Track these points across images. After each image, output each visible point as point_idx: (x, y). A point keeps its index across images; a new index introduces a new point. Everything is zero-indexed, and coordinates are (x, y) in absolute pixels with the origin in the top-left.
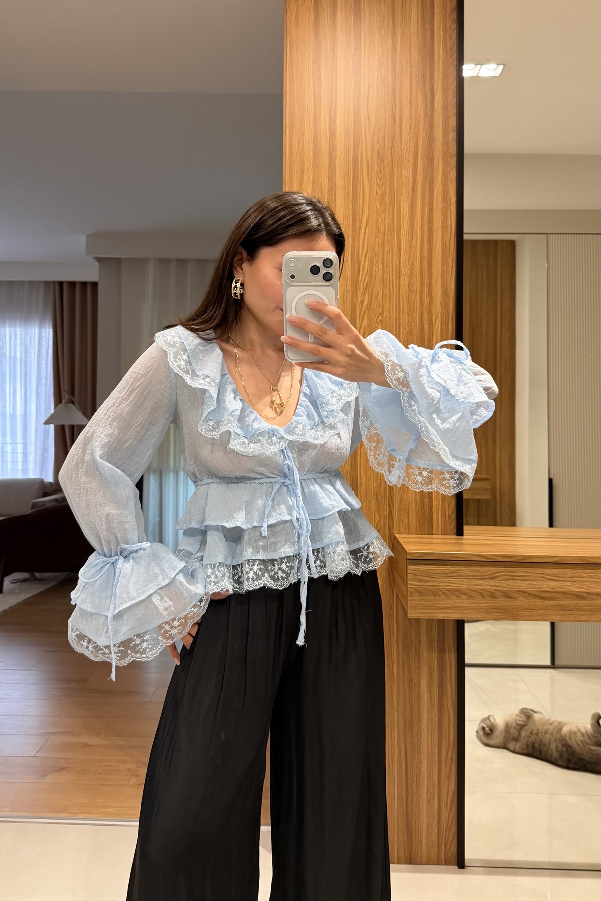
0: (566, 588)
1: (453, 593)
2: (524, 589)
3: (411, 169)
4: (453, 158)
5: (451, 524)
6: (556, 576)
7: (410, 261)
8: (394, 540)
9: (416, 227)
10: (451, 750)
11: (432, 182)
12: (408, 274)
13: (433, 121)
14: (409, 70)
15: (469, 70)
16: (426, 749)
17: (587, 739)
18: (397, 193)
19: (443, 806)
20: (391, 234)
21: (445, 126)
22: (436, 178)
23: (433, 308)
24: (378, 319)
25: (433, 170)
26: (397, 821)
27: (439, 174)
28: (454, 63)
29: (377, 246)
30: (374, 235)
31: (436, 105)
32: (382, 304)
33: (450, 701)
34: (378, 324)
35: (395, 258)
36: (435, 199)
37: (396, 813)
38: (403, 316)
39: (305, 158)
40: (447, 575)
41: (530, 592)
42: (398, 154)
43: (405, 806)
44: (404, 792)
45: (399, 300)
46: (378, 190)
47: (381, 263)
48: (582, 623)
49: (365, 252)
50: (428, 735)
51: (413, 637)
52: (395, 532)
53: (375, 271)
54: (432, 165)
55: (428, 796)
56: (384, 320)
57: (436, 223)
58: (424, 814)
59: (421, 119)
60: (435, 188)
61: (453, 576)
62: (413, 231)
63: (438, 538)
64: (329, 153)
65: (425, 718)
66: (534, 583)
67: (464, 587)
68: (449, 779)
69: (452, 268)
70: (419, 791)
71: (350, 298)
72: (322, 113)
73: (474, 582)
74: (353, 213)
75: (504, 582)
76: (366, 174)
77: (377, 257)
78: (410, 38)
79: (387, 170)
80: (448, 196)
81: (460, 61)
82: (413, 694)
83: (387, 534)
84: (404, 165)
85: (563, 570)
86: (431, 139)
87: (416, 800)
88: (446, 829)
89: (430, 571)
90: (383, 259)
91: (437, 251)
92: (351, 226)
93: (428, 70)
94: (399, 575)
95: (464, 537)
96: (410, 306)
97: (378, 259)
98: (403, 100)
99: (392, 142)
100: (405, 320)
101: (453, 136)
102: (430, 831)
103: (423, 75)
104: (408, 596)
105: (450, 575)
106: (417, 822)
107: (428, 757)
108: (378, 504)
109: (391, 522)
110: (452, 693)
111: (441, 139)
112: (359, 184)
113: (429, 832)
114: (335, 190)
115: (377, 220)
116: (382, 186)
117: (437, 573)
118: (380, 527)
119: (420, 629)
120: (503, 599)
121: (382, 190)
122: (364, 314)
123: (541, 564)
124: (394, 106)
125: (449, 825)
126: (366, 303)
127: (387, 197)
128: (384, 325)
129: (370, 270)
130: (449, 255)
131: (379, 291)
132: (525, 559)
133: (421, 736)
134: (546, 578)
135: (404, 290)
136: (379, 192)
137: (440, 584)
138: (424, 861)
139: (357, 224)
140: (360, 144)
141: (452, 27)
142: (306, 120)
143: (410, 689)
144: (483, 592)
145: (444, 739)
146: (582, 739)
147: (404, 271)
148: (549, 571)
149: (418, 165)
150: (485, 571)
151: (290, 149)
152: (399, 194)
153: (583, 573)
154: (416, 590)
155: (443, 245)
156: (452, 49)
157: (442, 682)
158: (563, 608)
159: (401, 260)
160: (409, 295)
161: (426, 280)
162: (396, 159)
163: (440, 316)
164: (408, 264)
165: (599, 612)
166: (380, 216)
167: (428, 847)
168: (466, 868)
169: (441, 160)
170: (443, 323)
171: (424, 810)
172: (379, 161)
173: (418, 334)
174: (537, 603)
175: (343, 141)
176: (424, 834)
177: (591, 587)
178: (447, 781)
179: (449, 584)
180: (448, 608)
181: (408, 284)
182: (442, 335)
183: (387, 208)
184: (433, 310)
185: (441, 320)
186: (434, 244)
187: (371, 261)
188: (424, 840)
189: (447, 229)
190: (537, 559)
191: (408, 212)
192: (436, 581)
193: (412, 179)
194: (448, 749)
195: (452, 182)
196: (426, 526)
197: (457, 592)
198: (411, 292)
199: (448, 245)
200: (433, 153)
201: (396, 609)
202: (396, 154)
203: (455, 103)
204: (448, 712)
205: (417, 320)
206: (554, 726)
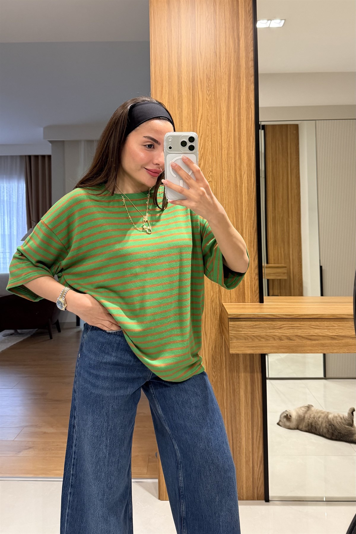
0: (324, 333)
1: (257, 338)
2: (299, 334)
3: (227, 84)
4: (252, 77)
5: (256, 296)
6: (318, 326)
7: (228, 140)
8: (222, 306)
9: (230, 119)
11: (239, 91)
12: (227, 147)
13: (239, 55)
14: (224, 25)
15: (261, 24)
16: (244, 431)
18: (219, 98)
19: (255, 464)
20: (216, 123)
21: (247, 58)
22: (242, 89)
24: (210, 175)
25: (240, 84)
27: (244, 86)
28: (251, 20)
29: (208, 131)
30: (206, 124)
31: (241, 46)
32: (212, 166)
33: (258, 402)
34: (210, 178)
35: (219, 138)
36: (242, 102)
38: (224, 172)
39: (163, 79)
40: (252, 327)
41: (303, 336)
45: (222, 163)
46: (208, 97)
47: (210, 141)
48: (334, 354)
49: (201, 135)
50: (245, 423)
51: (235, 364)
52: (223, 301)
53: (207, 146)
54: (240, 81)
55: (246, 459)
56: (213, 175)
57: (242, 117)
58: (244, 470)
59: (232, 54)
60: (242, 95)
61: (256, 328)
62: (229, 121)
63: (248, 305)
64: (178, 76)
65: (243, 412)
66: (306, 330)
67: (263, 334)
68: (258, 448)
70: (241, 456)
72: (173, 52)
73: (269, 331)
74: (192, 112)
75: (287, 330)
76: (200, 88)
77: (208, 137)
78: (224, 5)
79: (213, 85)
80: (249, 100)
81: (255, 20)
82: (236, 398)
83: (218, 303)
84: (223, 82)
85: (322, 322)
86: (238, 66)
88: (258, 478)
89: (242, 325)
90: (212, 138)
91: (243, 133)
93: (235, 24)
94: (225, 327)
95: (264, 304)
96: (228, 166)
97: (209, 138)
98: (221, 43)
99: (215, 67)
100: (226, 175)
101: (251, 63)
103: (233, 28)
104: (230, 340)
105: (254, 327)
106: (240, 474)
107: (246, 435)
108: (212, 285)
109: (220, 296)
110: (259, 398)
111: (244, 65)
112: (196, 94)
113: (247, 480)
114: (182, 98)
116: (209, 95)
117: (247, 326)
118: (214, 299)
119: (239, 360)
120: (286, 341)
121: (210, 97)
123: (309, 319)
124: (215, 47)
125: (259, 475)
128: (213, 177)
129: (204, 145)
131: (210, 158)
132: (299, 316)
133: (241, 424)
134: (312, 327)
135: (224, 158)
136: (208, 99)
137: (248, 333)
138: (245, 498)
139: (195, 118)
140: (196, 70)
142: (163, 56)
143: (234, 395)
144: (274, 337)
145: (255, 425)
146: (340, 420)
147: (225, 145)
148: (313, 323)
149: (231, 82)
150: (275, 324)
151: (154, 74)
152: (220, 99)
153: (334, 324)
154: (235, 337)
155: (247, 130)
156: (250, 11)
157: (253, 391)
158: (323, 345)
159: (223, 139)
160: (228, 160)
161: (237, 151)
162: (218, 79)
163: (246, 172)
164: (227, 141)
165: (344, 347)
166: (209, 113)
167: (247, 490)
168: (270, 501)
169: (245, 78)
170: (248, 176)
171: (244, 467)
172: (208, 80)
173: (234, 183)
174: (307, 343)
175: (186, 68)
176: (244, 482)
177: (339, 332)
178: (257, 449)
179: (254, 333)
180: (253, 347)
181: (227, 153)
182: (248, 183)
183: (213, 108)
184: (242, 168)
185: (247, 174)
186: (242, 129)
187: (205, 140)
188: (244, 486)
189: (249, 119)
190: (307, 316)
191: (225, 110)
192: (246, 331)
193: (228, 91)
194: (258, 431)
195: (252, 91)
196: (241, 298)
197: (259, 337)
198: (229, 158)
199: (250, 129)
200: (240, 74)
201: (225, 348)
202: (218, 75)
203: (252, 44)
204: (257, 409)
205: (233, 175)
206: (325, 414)
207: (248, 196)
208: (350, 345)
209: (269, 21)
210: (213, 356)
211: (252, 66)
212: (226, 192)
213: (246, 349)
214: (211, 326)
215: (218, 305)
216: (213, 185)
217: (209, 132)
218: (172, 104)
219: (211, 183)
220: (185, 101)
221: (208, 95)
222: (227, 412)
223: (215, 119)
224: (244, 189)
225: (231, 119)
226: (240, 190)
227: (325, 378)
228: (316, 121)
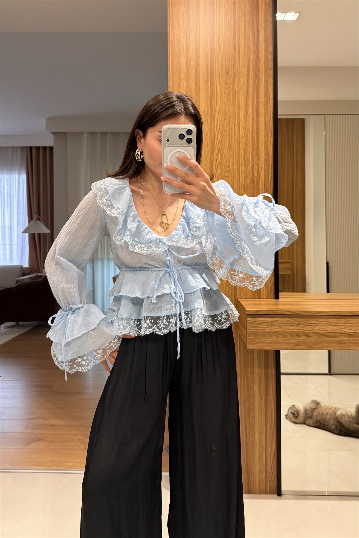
0: (341, 330)
1: (274, 334)
2: (317, 331)
3: (246, 78)
4: (271, 71)
5: (271, 292)
6: (335, 323)
7: (246, 134)
8: (237, 302)
9: (249, 113)
10: (272, 427)
11: (258, 85)
12: (245, 142)
13: (259, 48)
14: (243, 17)
15: (279, 16)
16: (257, 426)
17: (351, 420)
18: (237, 92)
19: (268, 460)
20: (234, 118)
21: (266, 52)
22: (261, 83)
23: (260, 162)
24: (227, 170)
25: (259, 79)
27: (263, 81)
30: (224, 118)
31: (260, 39)
32: (229, 160)
33: (272, 398)
34: (227, 172)
35: (236, 132)
36: (260, 96)
38: (241, 167)
39: (181, 72)
40: (271, 323)
41: (320, 333)
42: (238, 69)
43: (245, 459)
45: (239, 158)
46: (226, 91)
47: (228, 135)
49: (218, 129)
50: (259, 419)
51: (250, 360)
52: (238, 297)
53: (225, 140)
54: (259, 75)
55: (259, 454)
56: (230, 170)
57: (261, 110)
58: (257, 464)
59: (252, 48)
60: (260, 89)
61: (274, 324)
62: (247, 115)
63: (264, 301)
64: (196, 69)
65: (257, 408)
66: (323, 327)
67: (281, 330)
68: (271, 443)
69: (271, 138)
70: (254, 451)
71: (209, 157)
72: (191, 44)
73: (287, 327)
74: (210, 105)
75: (305, 327)
76: (218, 81)
77: (226, 132)
79: (231, 79)
80: (268, 94)
81: (275, 11)
82: (250, 394)
83: (233, 299)
84: (241, 75)
85: (339, 319)
86: (257, 59)
87: (252, 457)
88: (270, 473)
89: (260, 321)
90: (229, 133)
91: (262, 128)
92: (209, 113)
93: (255, 17)
95: (280, 300)
96: (246, 161)
97: (226, 133)
98: (240, 36)
99: (234, 61)
100: (243, 170)
101: (271, 57)
103: (252, 20)
104: (247, 336)
105: (272, 323)
106: (253, 469)
107: (259, 430)
109: (236, 292)
110: (273, 393)
111: (264, 59)
112: (214, 87)
113: (260, 474)
114: (200, 91)
115: (225, 109)
116: (228, 88)
117: (264, 323)
118: (229, 295)
119: (254, 355)
120: (304, 337)
121: (228, 91)
122: (218, 167)
123: (327, 316)
124: (234, 40)
125: (272, 471)
126: (219, 160)
127: (231, 95)
128: (230, 173)
129: (221, 139)
130: (269, 130)
131: (227, 152)
132: (317, 313)
133: (255, 419)
134: (330, 324)
135: (242, 152)
137: (266, 329)
138: (257, 492)
139: (213, 112)
140: (215, 63)
142: (181, 49)
144: (292, 333)
145: (268, 420)
146: (348, 419)
147: (242, 140)
148: (331, 320)
149: (249, 76)
150: (293, 321)
151: (172, 66)
152: (238, 93)
153: (352, 321)
154: (252, 333)
155: (265, 124)
156: (270, 4)
157: (267, 387)
159: (240, 133)
160: (245, 155)
161: (255, 145)
162: (236, 72)
163: (264, 167)
164: (245, 136)
166: (227, 107)
167: (260, 484)
168: (282, 495)
169: (264, 72)
170: (266, 172)
171: (257, 462)
172: (226, 73)
173: (251, 178)
174: (324, 339)
175: (204, 61)
176: (257, 476)
177: (357, 329)
179: (271, 329)
180: (271, 343)
181: (244, 148)
182: (265, 179)
183: (231, 102)
184: (260, 164)
185: (265, 170)
186: (260, 123)
187: (222, 134)
188: (257, 480)
189: (267, 114)
190: (325, 313)
191: (244, 104)
192: (264, 327)
193: (246, 84)
195: (271, 85)
196: (257, 293)
197: (277, 334)
198: (246, 153)
199: (268, 124)
200: (259, 68)
201: (239, 344)
202: (236, 69)
203: (272, 37)
204: (271, 404)
205: (250, 170)
206: (332, 410)
209: (284, 14)
211: (271, 60)
213: (263, 345)
216: (230, 180)
217: (226, 126)
219: (228, 178)
220: (202, 94)
221: (226, 88)
224: (261, 184)
226: (257, 185)
227: (329, 374)
228: (326, 116)
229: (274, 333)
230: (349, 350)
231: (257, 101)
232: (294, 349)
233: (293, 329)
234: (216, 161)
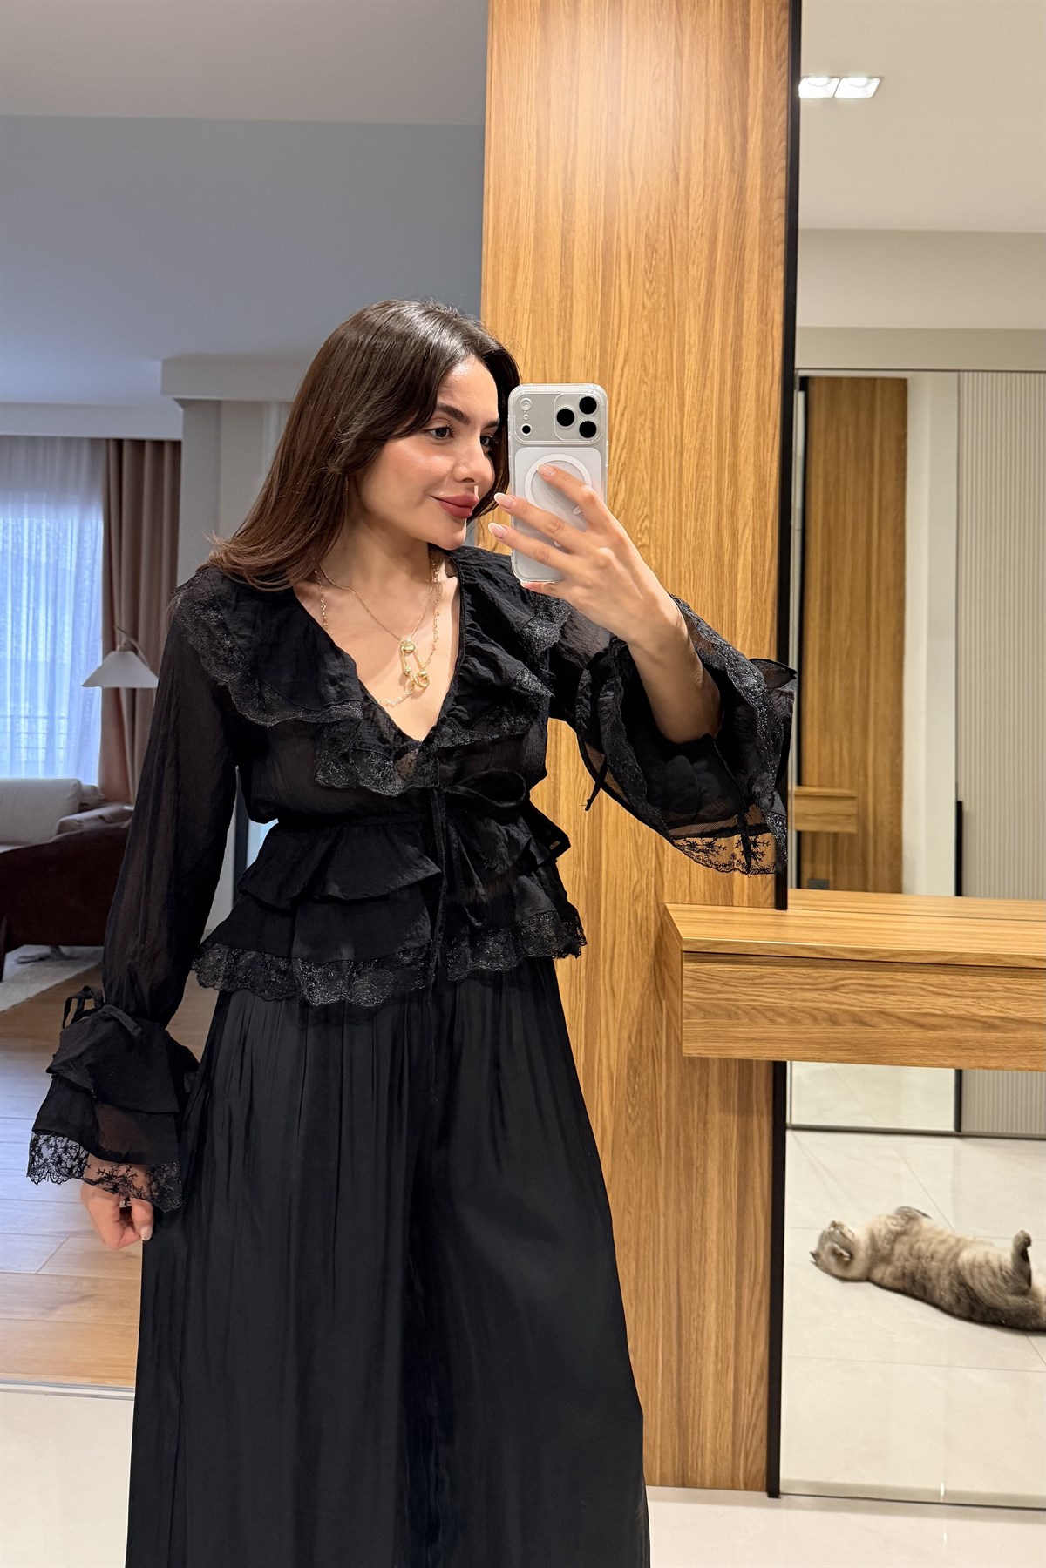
0: (963, 1010)
1: (763, 1014)
2: (888, 1009)
3: (704, 265)
4: (778, 247)
5: (765, 889)
6: (947, 988)
7: (701, 425)
8: (664, 914)
9: (711, 366)
10: (758, 1288)
11: (741, 287)
12: (697, 448)
13: (745, 181)
14: (704, 91)
15: (810, 89)
16: (714, 1285)
18: (679, 306)
19: (744, 1385)
20: (667, 378)
21: (767, 191)
22: (748, 282)
23: (740, 507)
24: (644, 526)
25: (743, 265)
26: (662, 1410)
27: (754, 273)
28: (783, 80)
29: (643, 399)
30: (638, 378)
31: (750, 154)
32: (650, 502)
33: (759, 1201)
34: (643, 534)
35: (674, 420)
36: (745, 317)
37: (659, 1396)
38: (686, 521)
39: (520, 245)
40: (753, 982)
41: (900, 1015)
42: (682, 238)
43: (675, 1384)
44: (674, 1359)
45: (681, 493)
46: (646, 301)
47: (649, 428)
48: (991, 1071)
49: (622, 408)
50: (718, 1259)
51: (696, 1089)
52: (666, 899)
53: (639, 441)
54: (742, 258)
55: (716, 1368)
56: (653, 528)
57: (746, 360)
58: (710, 1399)
59: (725, 179)
60: (747, 298)
61: (763, 984)
62: (706, 374)
63: (741, 913)
64: (562, 237)
65: (715, 1228)
66: (909, 998)
67: (783, 1003)
68: (754, 1337)
69: (774, 438)
70: (702, 1358)
72: (552, 166)
73: (800, 995)
74: (601, 341)
75: (855, 996)
76: (626, 273)
77: (643, 417)
78: (707, 35)
79: (663, 267)
80: (769, 313)
81: (795, 75)
82: (694, 1186)
83: (652, 902)
84: (693, 256)
86: (740, 213)
87: (695, 1374)
88: (749, 1425)
89: (721, 974)
90: (653, 421)
91: (747, 409)
92: (598, 363)
93: (737, 91)
94: (672, 978)
95: (789, 912)
96: (699, 503)
97: (645, 420)
98: (693, 143)
99: (672, 217)
100: (690, 528)
101: (779, 207)
102: (719, 1430)
103: (729, 100)
104: (684, 1016)
105: (758, 981)
106: (697, 1411)
107: (719, 1297)
108: (637, 850)
109: (660, 883)
110: (762, 1184)
111: (758, 212)
112: (613, 290)
113: (717, 1431)
114: (572, 299)
115: (644, 354)
116: (652, 293)
117: (735, 979)
118: (640, 893)
119: (708, 1074)
120: (851, 1026)
121: (653, 300)
123: (921, 967)
124: (676, 154)
125: (754, 1419)
126: (621, 499)
127: (662, 313)
128: (652, 534)
129: (630, 440)
130: (769, 415)
131: (645, 477)
132: (892, 957)
133: (705, 1261)
134: (929, 991)
135: (689, 477)
136: (648, 305)
137: (741, 998)
138: (708, 1482)
139: (609, 359)
140: (617, 219)
141: (781, 20)
142: (523, 179)
143: (689, 1176)
144: (816, 1013)
145: (747, 1268)
146: (991, 1279)
147: (690, 442)
148: (933, 978)
149: (716, 257)
150: (821, 977)
151: (494, 228)
152: (682, 308)
153: (995, 983)
154: (698, 1007)
155: (758, 399)
156: (781, 55)
157: (745, 1167)
158: (959, 1044)
159: (685, 424)
160: (697, 484)
161: (727, 459)
162: (678, 248)
163: (751, 523)
164: (697, 431)
165: (1021, 1053)
166: (649, 347)
167: (715, 1459)
168: (781, 1496)
169: (757, 250)
170: (756, 537)
171: (710, 1392)
172: (649, 250)
173: (713, 552)
174: (913, 1035)
175: (587, 214)
176: (708, 1434)
177: (1008, 1009)
178: (750, 1340)
179: (754, 998)
180: (753, 1040)
181: (695, 464)
182: (754, 556)
183: (662, 334)
184: (739, 512)
185: (754, 529)
186: (743, 397)
187: (632, 424)
188: (709, 1446)
189: (765, 370)
190: (914, 957)
191: (697, 340)
192: (734, 993)
193: (706, 283)
194: (754, 1285)
195: (777, 288)
196: (721, 891)
197: (770, 1013)
198: (701, 480)
199: (767, 399)
200: (744, 236)
201: (667, 1036)
202: (679, 238)
203: (785, 149)
204: (755, 1219)
205: (712, 529)
206: (947, 1246)
207: (754, 591)
208: (1038, 1049)
209: (836, 81)
210: (630, 1060)
211: (779, 216)
212: (687, 580)
213: (728, 1044)
214: (631, 972)
215: (652, 910)
216: (652, 556)
217: (646, 400)
218: (542, 315)
219: (646, 550)
220: (580, 309)
222: (666, 1224)
223: (667, 364)
224: (743, 573)
225: (714, 366)
226: (730, 574)
227: (957, 1133)
228: (961, 373)
229: (762, 1011)
230: (984, 1068)
231: (735, 331)
232: (819, 1060)
233: (820, 1002)
234: (615, 500)
